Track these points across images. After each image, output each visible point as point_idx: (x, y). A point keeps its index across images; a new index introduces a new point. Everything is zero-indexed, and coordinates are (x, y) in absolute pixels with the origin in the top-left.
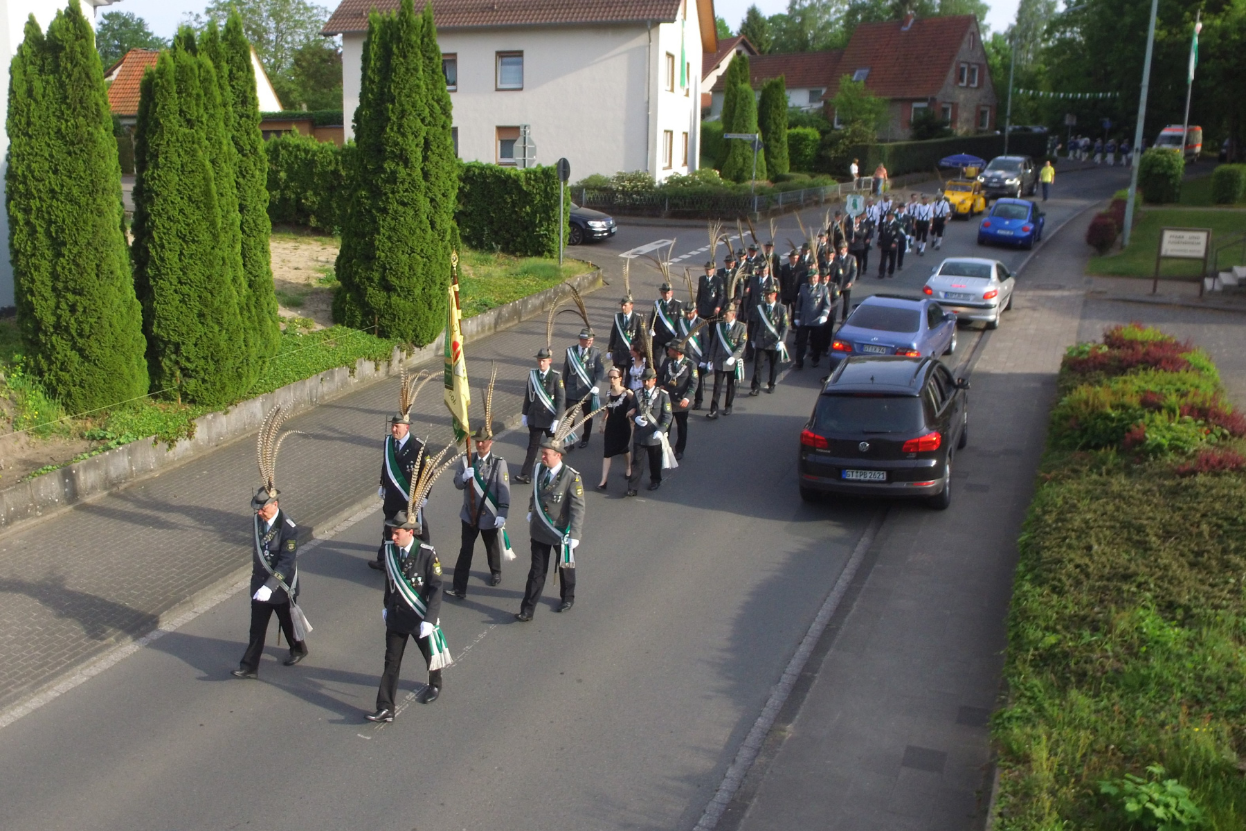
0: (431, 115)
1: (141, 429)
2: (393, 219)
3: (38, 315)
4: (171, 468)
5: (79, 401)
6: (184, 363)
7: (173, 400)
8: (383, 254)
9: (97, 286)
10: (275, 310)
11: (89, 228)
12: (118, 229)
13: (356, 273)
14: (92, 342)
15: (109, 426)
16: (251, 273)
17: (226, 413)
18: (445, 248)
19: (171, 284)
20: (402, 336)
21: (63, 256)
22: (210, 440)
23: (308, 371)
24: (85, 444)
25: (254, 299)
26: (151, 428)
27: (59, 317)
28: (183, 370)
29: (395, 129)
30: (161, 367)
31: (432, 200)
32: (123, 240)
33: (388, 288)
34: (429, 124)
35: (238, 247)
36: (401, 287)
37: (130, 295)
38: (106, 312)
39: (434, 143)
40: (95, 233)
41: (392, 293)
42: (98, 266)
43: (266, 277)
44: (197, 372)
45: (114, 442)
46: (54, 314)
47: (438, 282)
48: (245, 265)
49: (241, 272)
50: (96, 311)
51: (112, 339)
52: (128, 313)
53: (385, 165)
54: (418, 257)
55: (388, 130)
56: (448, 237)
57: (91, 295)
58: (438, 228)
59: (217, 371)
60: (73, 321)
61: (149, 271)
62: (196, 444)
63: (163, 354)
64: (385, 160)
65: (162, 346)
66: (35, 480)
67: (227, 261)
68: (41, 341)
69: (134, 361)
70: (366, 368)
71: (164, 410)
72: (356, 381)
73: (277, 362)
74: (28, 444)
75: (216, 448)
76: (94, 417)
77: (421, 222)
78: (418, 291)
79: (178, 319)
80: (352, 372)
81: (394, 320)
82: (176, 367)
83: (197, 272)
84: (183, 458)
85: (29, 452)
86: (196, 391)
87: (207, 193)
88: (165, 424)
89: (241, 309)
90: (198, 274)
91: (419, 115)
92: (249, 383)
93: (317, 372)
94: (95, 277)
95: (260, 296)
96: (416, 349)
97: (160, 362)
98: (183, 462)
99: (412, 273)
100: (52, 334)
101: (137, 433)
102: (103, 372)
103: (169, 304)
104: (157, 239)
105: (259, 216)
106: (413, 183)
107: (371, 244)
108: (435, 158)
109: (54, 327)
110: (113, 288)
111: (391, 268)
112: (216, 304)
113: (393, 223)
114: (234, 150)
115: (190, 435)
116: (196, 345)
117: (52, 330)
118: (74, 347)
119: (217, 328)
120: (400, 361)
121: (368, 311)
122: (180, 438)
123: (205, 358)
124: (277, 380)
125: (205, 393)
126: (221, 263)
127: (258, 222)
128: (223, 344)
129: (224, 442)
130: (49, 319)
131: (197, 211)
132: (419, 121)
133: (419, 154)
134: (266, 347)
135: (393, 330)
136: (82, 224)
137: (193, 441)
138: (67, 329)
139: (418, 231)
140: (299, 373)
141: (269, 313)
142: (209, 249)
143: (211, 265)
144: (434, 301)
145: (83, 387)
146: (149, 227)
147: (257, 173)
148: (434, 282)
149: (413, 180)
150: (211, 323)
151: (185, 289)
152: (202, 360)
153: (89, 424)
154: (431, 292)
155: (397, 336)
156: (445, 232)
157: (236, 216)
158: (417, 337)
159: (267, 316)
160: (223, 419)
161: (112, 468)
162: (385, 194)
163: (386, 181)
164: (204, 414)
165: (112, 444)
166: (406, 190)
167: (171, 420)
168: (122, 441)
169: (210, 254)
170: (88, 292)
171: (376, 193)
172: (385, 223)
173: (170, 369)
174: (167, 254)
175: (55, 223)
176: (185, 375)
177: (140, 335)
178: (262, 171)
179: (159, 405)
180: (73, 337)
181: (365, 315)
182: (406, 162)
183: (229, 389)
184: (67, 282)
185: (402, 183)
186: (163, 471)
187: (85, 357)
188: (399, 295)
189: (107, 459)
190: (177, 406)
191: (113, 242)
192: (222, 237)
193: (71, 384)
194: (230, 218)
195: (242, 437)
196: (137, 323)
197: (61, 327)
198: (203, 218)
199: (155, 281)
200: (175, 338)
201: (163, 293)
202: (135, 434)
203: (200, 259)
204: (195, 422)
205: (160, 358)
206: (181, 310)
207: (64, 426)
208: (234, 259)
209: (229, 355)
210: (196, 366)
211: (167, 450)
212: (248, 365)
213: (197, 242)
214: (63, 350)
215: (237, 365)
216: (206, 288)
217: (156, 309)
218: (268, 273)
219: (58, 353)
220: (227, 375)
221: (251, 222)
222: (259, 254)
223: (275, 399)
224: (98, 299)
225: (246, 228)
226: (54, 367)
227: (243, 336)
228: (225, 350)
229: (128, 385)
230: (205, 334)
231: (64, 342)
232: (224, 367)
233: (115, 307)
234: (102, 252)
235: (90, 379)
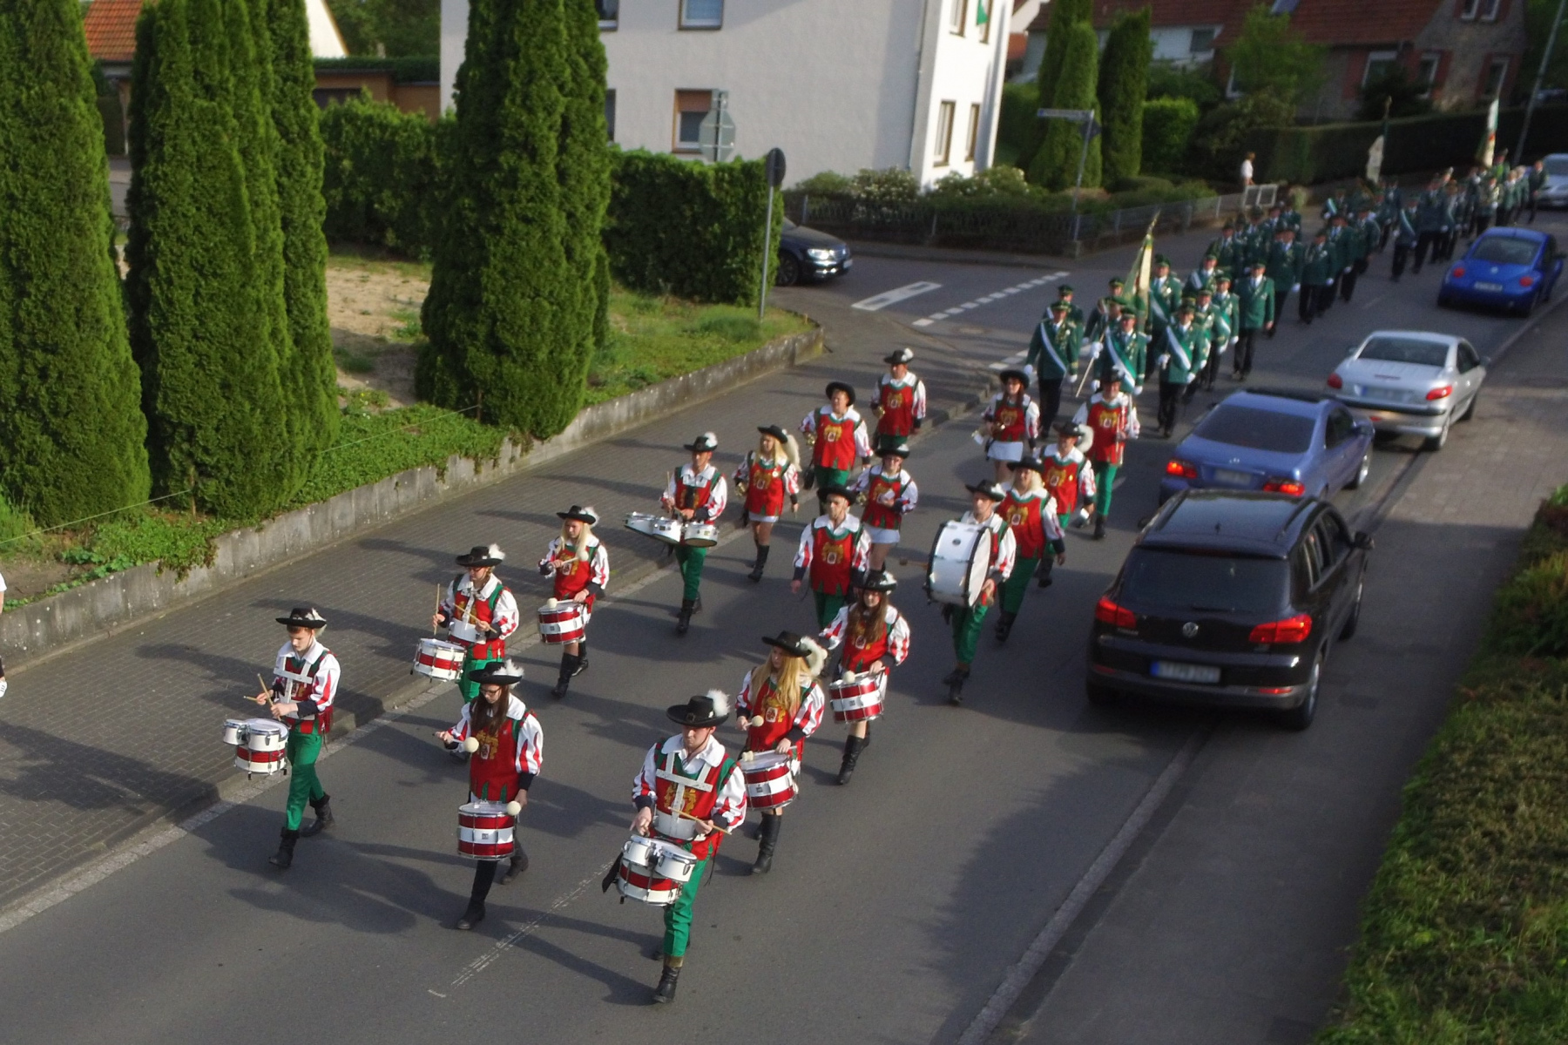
0: (574, 80)
1: (140, 550)
2: (509, 243)
4: (180, 607)
5: (53, 508)
6: (200, 456)
7: (185, 509)
8: (492, 298)
9: (77, 340)
10: (332, 381)
11: (65, 254)
12: (106, 255)
13: (452, 324)
14: (72, 423)
15: (95, 544)
17: (260, 530)
18: (586, 290)
19: (183, 339)
20: (516, 423)
21: (29, 295)
22: (236, 568)
23: (378, 471)
24: (60, 570)
25: (302, 362)
26: (153, 548)
27: (24, 386)
28: (200, 466)
29: (518, 100)
30: (168, 460)
31: (570, 216)
32: (112, 272)
33: (498, 349)
34: (570, 94)
35: (280, 285)
36: (518, 349)
37: (124, 354)
38: (91, 379)
39: (576, 125)
40: (73, 262)
41: (504, 357)
42: (78, 310)
43: (319, 329)
44: (219, 469)
45: (103, 568)
46: (17, 380)
47: (574, 342)
48: (289, 311)
49: (284, 322)
50: (76, 377)
51: (100, 418)
52: (121, 381)
53: (502, 159)
54: (546, 304)
55: (507, 102)
56: (591, 273)
57: (69, 354)
58: (577, 257)
59: (247, 468)
60: (43, 391)
61: (151, 319)
62: (217, 573)
63: (170, 441)
64: (499, 150)
65: (169, 430)
67: (264, 305)
69: (130, 452)
70: (463, 468)
71: (172, 523)
72: (446, 487)
73: (334, 456)
75: (244, 580)
76: (74, 530)
77: (551, 249)
78: (542, 355)
79: (192, 391)
80: (441, 474)
81: (505, 398)
82: (190, 461)
83: (219, 322)
84: (199, 593)
86: (218, 497)
87: (235, 202)
88: (174, 543)
89: (283, 377)
91: (556, 79)
92: (292, 486)
93: (390, 473)
94: (74, 328)
95: (311, 358)
96: (536, 443)
97: (167, 454)
98: (198, 599)
99: (534, 327)
100: (14, 410)
101: (135, 556)
102: (86, 467)
103: (179, 368)
104: (161, 270)
105: (311, 236)
106: (543, 188)
107: (476, 282)
108: (577, 149)
109: (17, 400)
110: (99, 344)
111: (504, 320)
112: (247, 370)
113: (510, 250)
114: (275, 133)
115: (208, 561)
116: (217, 430)
117: (14, 404)
118: (46, 429)
119: (247, 406)
120: (512, 459)
121: (468, 383)
122: (194, 564)
123: (231, 449)
124: (332, 483)
125: (230, 500)
126: (255, 308)
127: (309, 244)
128: (256, 429)
129: (256, 572)
132: (555, 88)
133: (553, 143)
134: (318, 434)
135: (504, 412)
136: (54, 248)
137: (213, 569)
138: (35, 403)
139: (546, 263)
140: (364, 474)
141: (324, 383)
142: (237, 286)
143: (240, 311)
144: (566, 372)
145: (59, 488)
146: (150, 252)
147: (309, 169)
148: (568, 343)
149: (543, 183)
150: (240, 398)
151: (203, 346)
152: (227, 452)
153: (67, 542)
154: (563, 357)
155: (508, 423)
156: (587, 264)
157: (277, 236)
158: (538, 424)
159: (321, 388)
160: (255, 538)
161: (99, 605)
162: (500, 204)
163: (502, 184)
164: (228, 531)
165: (100, 571)
166: (531, 199)
167: (182, 538)
168: (113, 566)
169: (240, 295)
170: (65, 349)
171: (486, 202)
172: (497, 250)
173: (181, 464)
174: (177, 294)
175: (16, 245)
176: (201, 473)
177: (137, 412)
178: (316, 166)
179: (164, 515)
180: (44, 416)
181: (464, 388)
182: (533, 155)
183: (264, 496)
184: (34, 334)
185: (526, 187)
186: (170, 610)
187: (61, 446)
188: (514, 361)
189: (93, 592)
190: (191, 518)
191: (98, 274)
192: (257, 269)
193: (42, 483)
194: (269, 240)
195: (282, 565)
196: (133, 397)
197: (27, 400)
198: (229, 240)
199: (159, 333)
200: (188, 419)
201: (172, 352)
202: (131, 557)
203: (224, 301)
204: (216, 542)
205: (167, 448)
206: (197, 377)
207: (34, 543)
208: (274, 302)
209: (264, 445)
210: (218, 461)
211: (176, 582)
212: (291, 460)
213: (220, 276)
214: (31, 434)
215: (276, 461)
216: (232, 346)
217: (161, 375)
218: (322, 323)
219: (23, 438)
220: (262, 474)
221: (300, 245)
222: (310, 294)
223: (330, 512)
224: (78, 361)
225: (291, 255)
226: (17, 458)
227: (285, 418)
228: (260, 437)
229: (122, 486)
230: (231, 413)
231: (31, 422)
232: (257, 462)
233: (102, 371)
234: (83, 290)
235: (69, 477)
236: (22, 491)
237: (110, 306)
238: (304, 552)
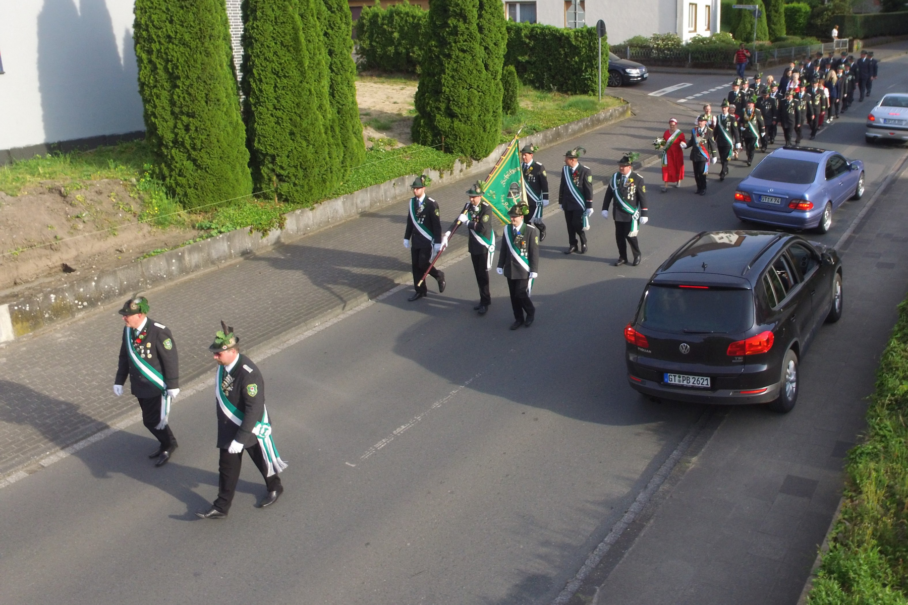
1: (240, 221)
2: (455, 62)
3: (160, 132)
5: (193, 200)
6: (278, 170)
7: (271, 199)
8: (448, 89)
9: (206, 110)
10: (360, 132)
11: (199, 66)
12: (227, 68)
13: (428, 104)
14: (203, 153)
15: (215, 219)
16: (339, 103)
17: (312, 209)
18: (497, 85)
19: (268, 109)
20: (462, 152)
21: (179, 87)
22: (298, 230)
23: (384, 178)
24: (195, 232)
26: (248, 220)
27: (176, 135)
28: (279, 176)
30: (261, 174)
31: (486, 48)
32: (230, 76)
33: (451, 115)
35: (326, 83)
36: (462, 115)
37: (235, 118)
38: (213, 130)
39: (487, 5)
40: (204, 70)
41: (454, 119)
42: (207, 95)
43: (351, 106)
44: (289, 178)
45: (216, 231)
46: (173, 132)
47: (491, 111)
48: (331, 96)
50: (206, 130)
51: (220, 151)
52: (233, 132)
53: (449, 21)
54: (475, 92)
57: (201, 118)
58: (491, 69)
59: (305, 176)
60: (187, 138)
61: (251, 99)
62: (286, 233)
63: (262, 163)
64: (448, 17)
65: (262, 157)
66: (145, 260)
67: (314, 92)
68: (163, 153)
69: (238, 169)
70: (432, 175)
71: (262, 207)
73: (361, 171)
74: (149, 232)
75: (303, 237)
76: (205, 211)
77: (477, 65)
78: (475, 118)
79: (274, 137)
81: (456, 140)
82: (273, 174)
83: (288, 101)
84: (274, 244)
85: (149, 239)
86: (289, 193)
87: (296, 39)
88: (261, 217)
89: (326, 129)
90: (289, 102)
92: (332, 186)
93: (390, 178)
94: (204, 104)
95: (346, 120)
96: (474, 162)
97: (260, 170)
99: (470, 104)
100: (172, 148)
101: (235, 225)
102: (212, 177)
103: (266, 125)
104: (256, 75)
105: (345, 59)
106: (471, 35)
107: (439, 82)
108: (488, 16)
109: (173, 142)
110: (219, 112)
111: (454, 100)
112: (304, 125)
113: (455, 65)
114: (323, 8)
115: (281, 226)
116: (288, 157)
117: (171, 144)
118: (189, 158)
119: (304, 144)
120: (461, 171)
121: (437, 133)
122: (272, 228)
123: (296, 167)
124: (357, 184)
125: (295, 194)
126: (308, 93)
127: (344, 64)
128: (310, 156)
129: (311, 232)
130: (169, 136)
131: (288, 53)
133: (475, 13)
135: (456, 147)
136: (192, 62)
137: (284, 230)
138: (183, 144)
139: (475, 72)
140: (376, 179)
141: (355, 133)
142: (297, 83)
143: (300, 95)
144: (488, 126)
145: (197, 189)
146: (250, 65)
147: (343, 26)
148: (488, 112)
149: (471, 33)
150: (300, 140)
151: (279, 113)
152: (293, 168)
153: (200, 218)
154: (486, 118)
155: (458, 152)
157: (325, 58)
158: (474, 152)
159: (352, 136)
160: (310, 214)
161: (213, 251)
162: (450, 43)
163: (450, 34)
164: (293, 210)
165: (214, 232)
166: (465, 41)
167: (266, 214)
168: (222, 230)
169: (299, 86)
170: (199, 115)
171: (443, 43)
172: (449, 66)
173: (268, 175)
174: (264, 87)
175: (171, 61)
176: (280, 180)
177: (244, 148)
178: (347, 24)
179: (259, 202)
180: (188, 151)
181: (435, 135)
182: (465, 19)
183: (315, 191)
184: (182, 107)
185: (462, 35)
187: (199, 167)
188: (460, 121)
189: (209, 244)
190: (274, 204)
191: (219, 76)
192: (309, 73)
193: (187, 187)
194: (316, 59)
195: (326, 228)
196: (240, 140)
197: (178, 142)
198: (293, 59)
199: (255, 107)
200: (271, 151)
201: (262, 117)
202: (234, 225)
203: (290, 90)
204: (285, 216)
205: (261, 167)
206: (276, 129)
207: (181, 219)
208: (320, 91)
209: (315, 164)
210: (289, 173)
211: (262, 238)
212: (331, 172)
213: (288, 77)
214: (181, 160)
215: (322, 172)
216: (295, 113)
217: (256, 129)
218: (353, 103)
219: (177, 163)
220: (314, 179)
221: (339, 63)
222: (346, 88)
223: (355, 199)
224: (207, 121)
225: (334, 68)
226: (173, 173)
227: (327, 151)
228: (312, 160)
229: (233, 187)
230: (295, 148)
231: (182, 154)
232: (311, 173)
233: (222, 127)
234: (210, 84)
235: (203, 183)
236: (176, 191)
237: (227, 93)
238: (340, 220)
